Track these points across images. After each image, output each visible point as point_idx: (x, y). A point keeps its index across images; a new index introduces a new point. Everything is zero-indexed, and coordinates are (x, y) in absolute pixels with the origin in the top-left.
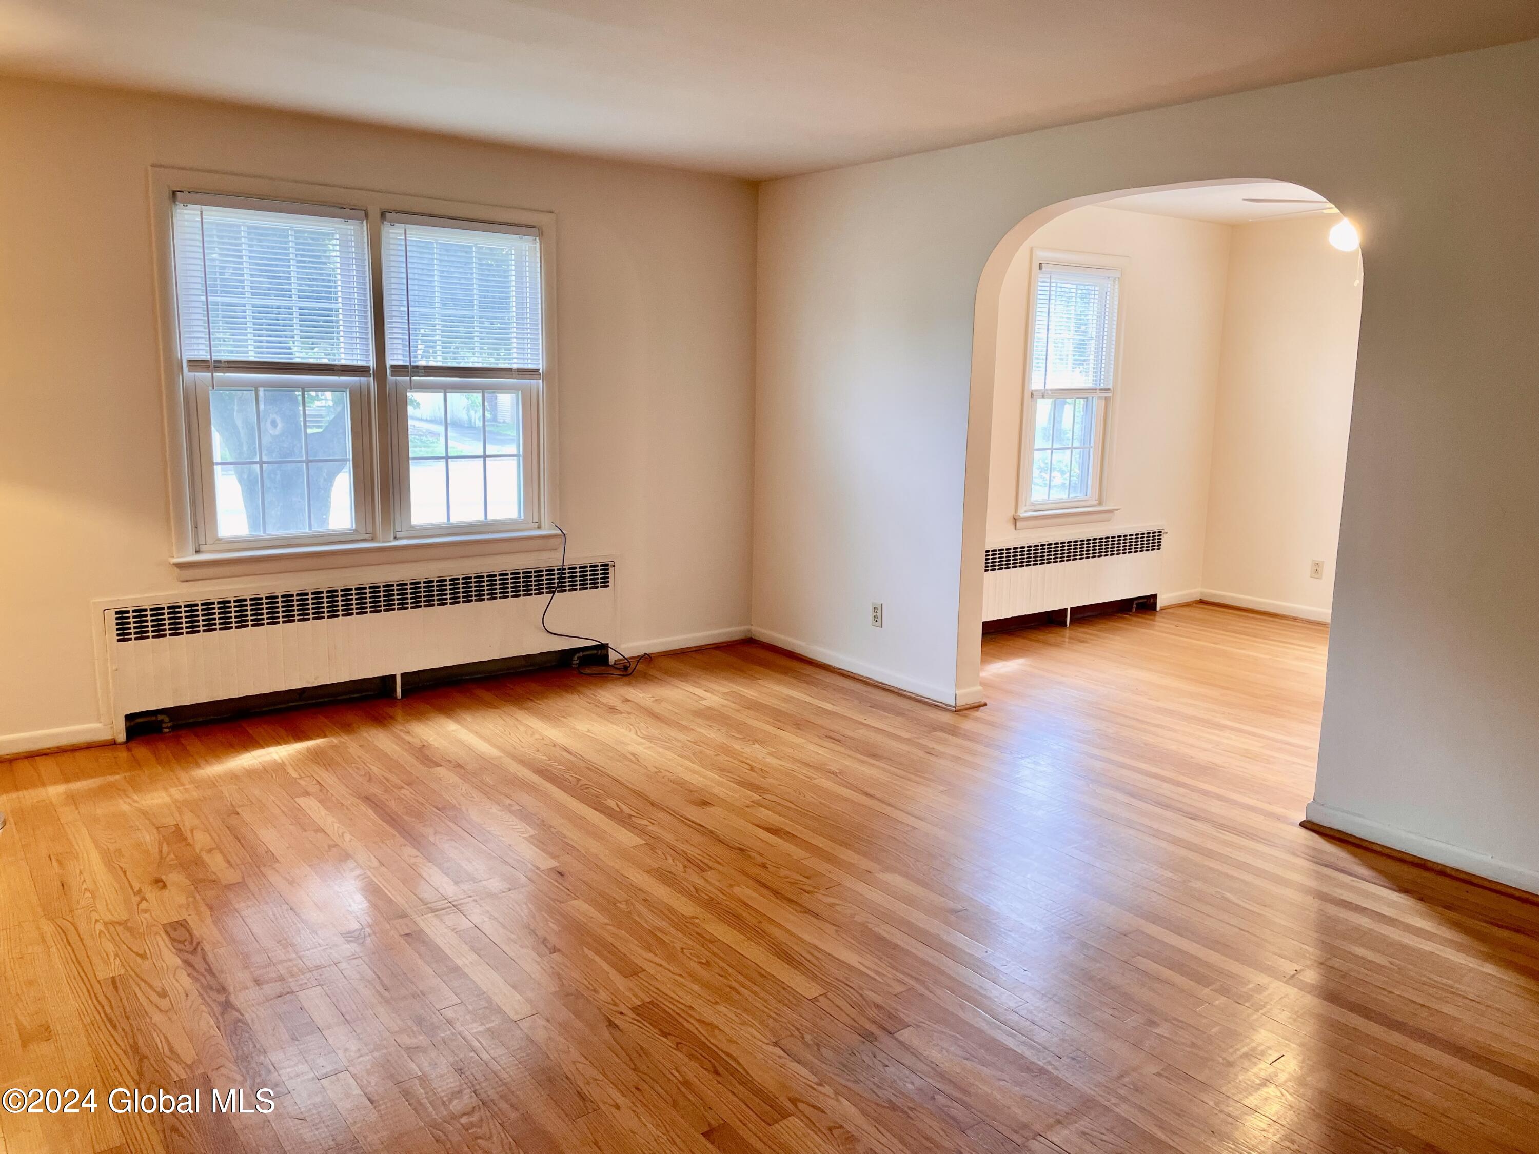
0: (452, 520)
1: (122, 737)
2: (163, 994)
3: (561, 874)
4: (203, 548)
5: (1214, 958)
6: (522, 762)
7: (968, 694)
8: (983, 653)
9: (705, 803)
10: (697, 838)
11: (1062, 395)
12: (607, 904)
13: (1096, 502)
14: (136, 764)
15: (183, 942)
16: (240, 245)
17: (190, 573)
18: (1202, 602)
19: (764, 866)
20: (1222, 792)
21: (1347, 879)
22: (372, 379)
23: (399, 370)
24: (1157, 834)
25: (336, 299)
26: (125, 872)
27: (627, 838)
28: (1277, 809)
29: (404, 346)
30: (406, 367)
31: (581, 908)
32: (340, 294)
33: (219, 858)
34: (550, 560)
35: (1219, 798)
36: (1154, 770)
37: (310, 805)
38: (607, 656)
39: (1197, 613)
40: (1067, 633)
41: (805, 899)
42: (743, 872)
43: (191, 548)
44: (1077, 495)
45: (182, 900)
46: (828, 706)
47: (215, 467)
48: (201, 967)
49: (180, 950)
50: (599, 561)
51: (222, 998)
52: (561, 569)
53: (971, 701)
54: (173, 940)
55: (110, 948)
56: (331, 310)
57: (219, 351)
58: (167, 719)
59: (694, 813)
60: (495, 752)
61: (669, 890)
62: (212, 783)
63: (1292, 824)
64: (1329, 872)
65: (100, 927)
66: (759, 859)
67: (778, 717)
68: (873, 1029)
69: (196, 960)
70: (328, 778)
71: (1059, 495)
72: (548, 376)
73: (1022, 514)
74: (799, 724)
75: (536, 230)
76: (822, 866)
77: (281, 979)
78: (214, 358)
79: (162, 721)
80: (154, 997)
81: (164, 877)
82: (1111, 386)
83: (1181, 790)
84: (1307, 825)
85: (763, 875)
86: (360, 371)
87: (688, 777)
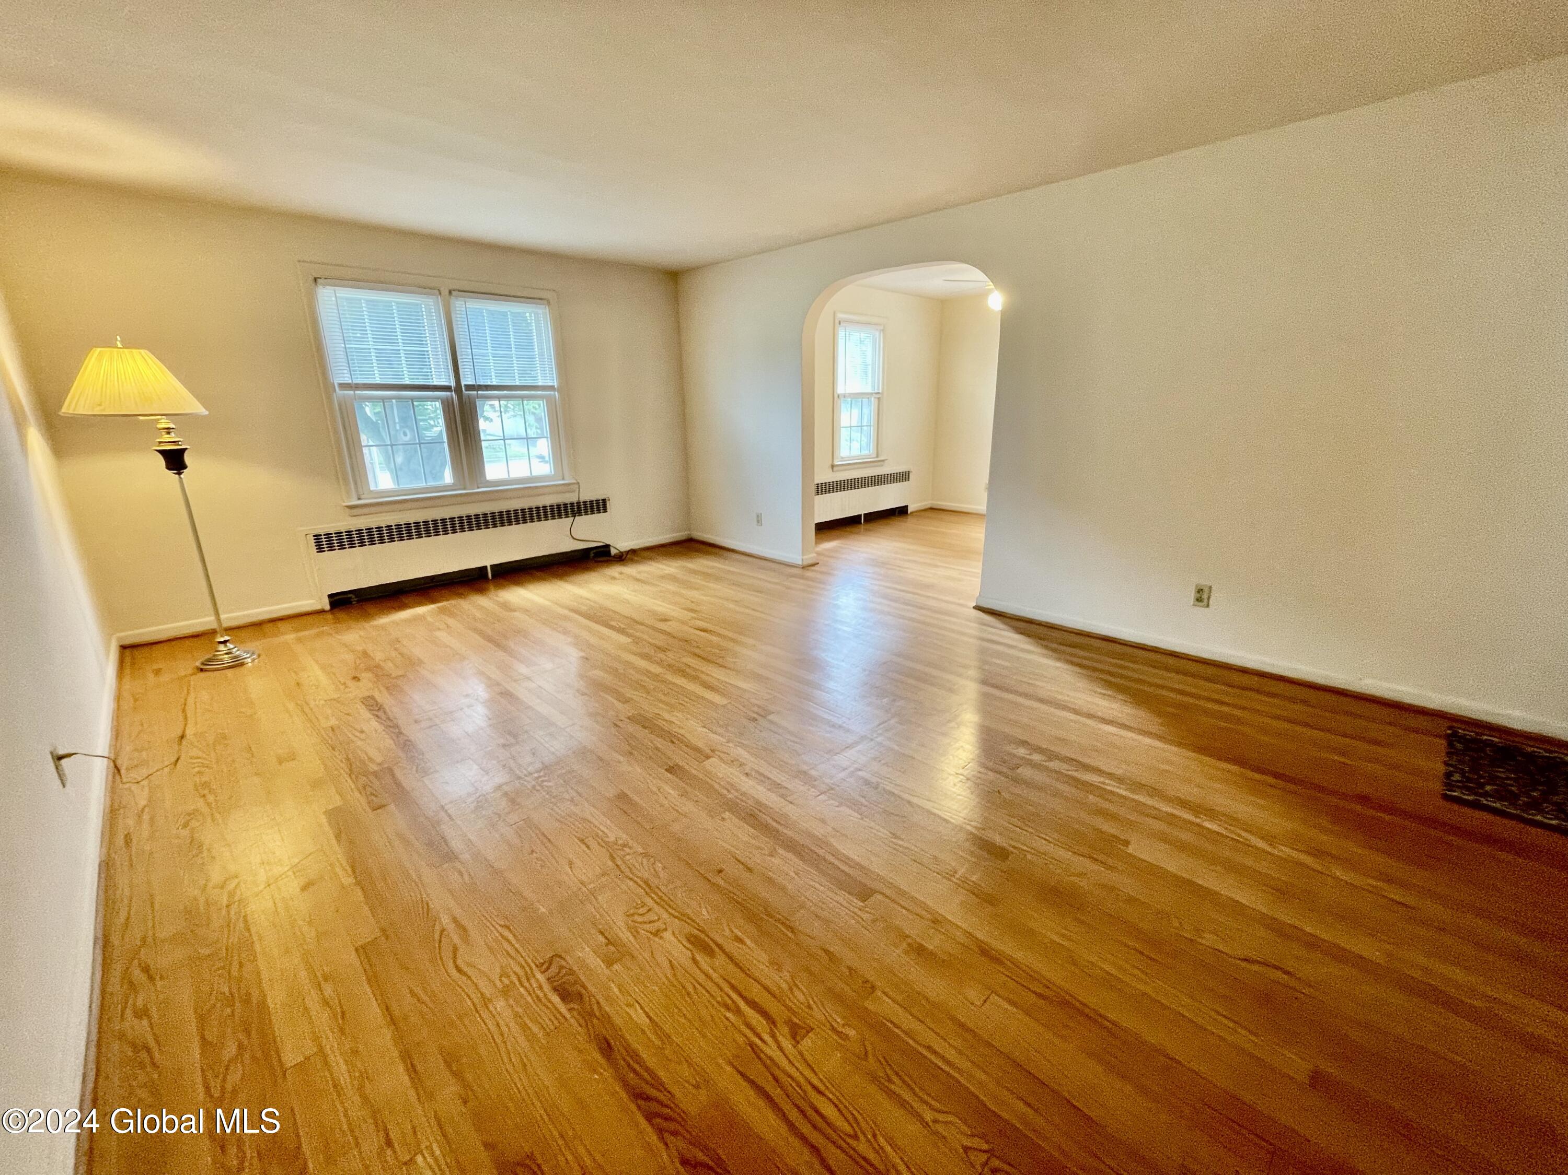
0: (511, 476)
1: (328, 607)
2: (362, 732)
3: (587, 659)
4: (362, 497)
5: (927, 670)
6: (562, 606)
7: (810, 557)
8: (816, 538)
9: (666, 620)
10: (662, 637)
11: (857, 396)
12: (614, 672)
13: (875, 456)
14: (337, 621)
15: (372, 706)
16: (363, 312)
17: (355, 511)
18: (932, 509)
19: (698, 647)
20: (936, 596)
21: (994, 630)
22: (453, 393)
23: (469, 387)
24: (902, 617)
25: (427, 344)
26: (335, 675)
27: (623, 639)
28: (961, 601)
29: (471, 374)
30: (474, 385)
31: (598, 673)
32: (429, 342)
33: (391, 665)
34: (572, 498)
35: (934, 598)
36: (904, 588)
37: (442, 635)
38: (610, 551)
39: (930, 514)
40: (862, 527)
41: (720, 661)
42: (685, 650)
43: (355, 496)
44: (865, 452)
45: (370, 685)
46: (732, 569)
47: (364, 448)
48: (383, 717)
49: (370, 710)
50: (600, 498)
51: (397, 730)
52: (578, 503)
53: (810, 562)
54: (366, 705)
55: (329, 712)
56: (424, 351)
57: (357, 378)
58: (354, 597)
59: (662, 626)
60: (547, 603)
61: (646, 662)
62: (383, 627)
63: (969, 608)
64: (985, 628)
65: (322, 702)
66: (695, 644)
67: (707, 576)
68: (755, 716)
69: (380, 713)
70: (450, 621)
71: (855, 452)
72: (559, 390)
73: (836, 463)
74: (718, 579)
75: (545, 302)
76: (730, 645)
77: (430, 719)
78: (354, 382)
79: (351, 598)
80: (358, 734)
81: (358, 675)
82: (880, 391)
83: (916, 596)
84: (978, 608)
85: (697, 651)
86: (447, 388)
87: (656, 608)
